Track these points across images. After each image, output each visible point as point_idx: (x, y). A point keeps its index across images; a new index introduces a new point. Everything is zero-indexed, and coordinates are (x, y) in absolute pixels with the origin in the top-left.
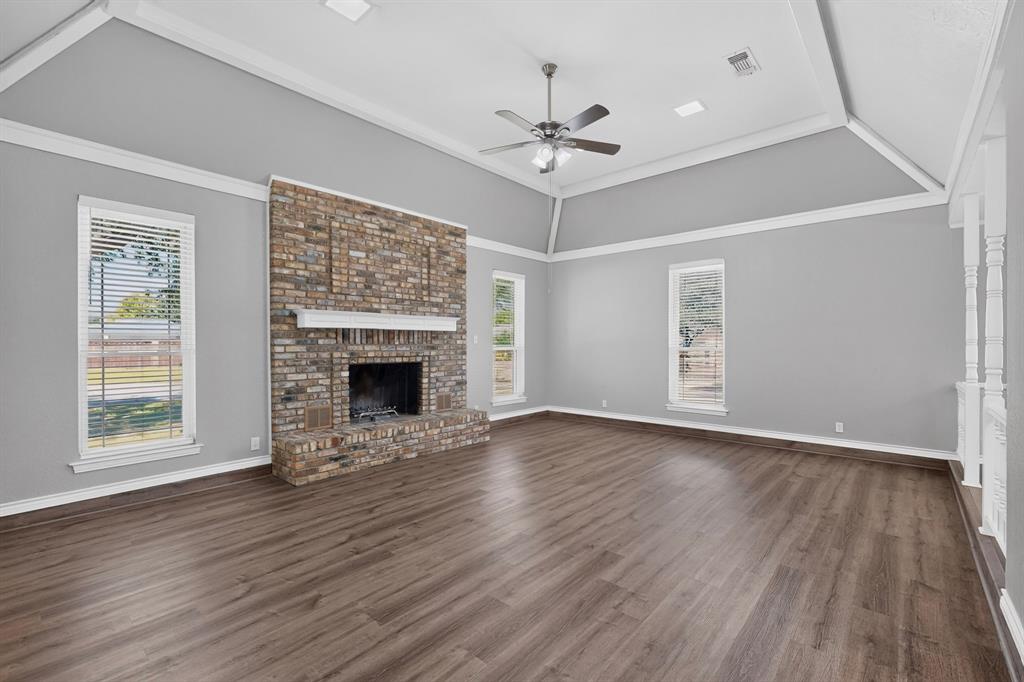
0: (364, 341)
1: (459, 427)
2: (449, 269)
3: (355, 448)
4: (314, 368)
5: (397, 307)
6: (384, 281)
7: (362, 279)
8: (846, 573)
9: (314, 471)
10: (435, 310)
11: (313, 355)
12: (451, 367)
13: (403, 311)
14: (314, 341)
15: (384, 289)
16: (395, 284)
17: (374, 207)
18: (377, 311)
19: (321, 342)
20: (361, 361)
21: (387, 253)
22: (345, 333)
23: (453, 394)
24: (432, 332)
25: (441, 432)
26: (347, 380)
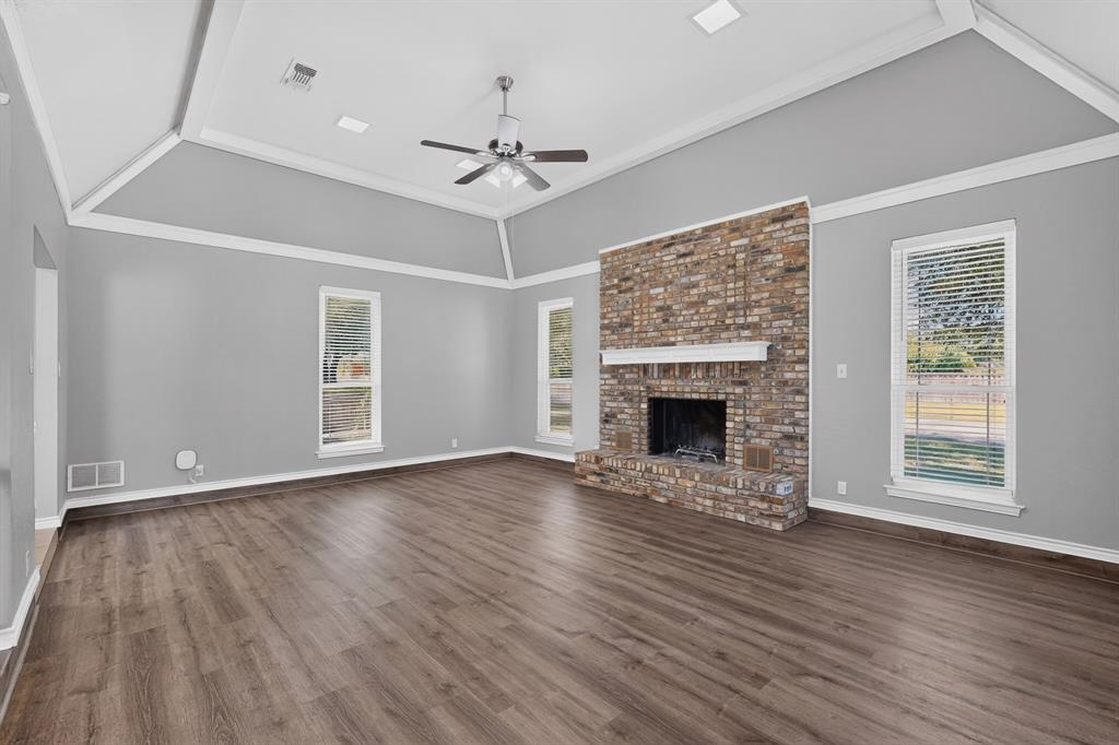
0: (661, 376)
1: (724, 490)
2: (770, 273)
3: (611, 471)
4: (622, 398)
5: (695, 337)
6: (681, 310)
7: (660, 314)
8: (185, 649)
9: (584, 477)
10: (746, 333)
11: (622, 387)
12: (774, 411)
13: (702, 341)
14: (622, 375)
15: (681, 319)
16: (693, 312)
17: (673, 238)
18: (673, 344)
19: (627, 376)
20: (657, 395)
21: (684, 280)
22: (645, 368)
23: (776, 451)
24: (741, 363)
25: (695, 487)
26: (645, 412)
